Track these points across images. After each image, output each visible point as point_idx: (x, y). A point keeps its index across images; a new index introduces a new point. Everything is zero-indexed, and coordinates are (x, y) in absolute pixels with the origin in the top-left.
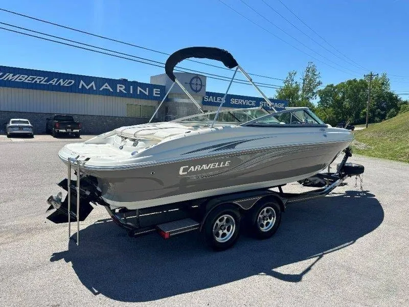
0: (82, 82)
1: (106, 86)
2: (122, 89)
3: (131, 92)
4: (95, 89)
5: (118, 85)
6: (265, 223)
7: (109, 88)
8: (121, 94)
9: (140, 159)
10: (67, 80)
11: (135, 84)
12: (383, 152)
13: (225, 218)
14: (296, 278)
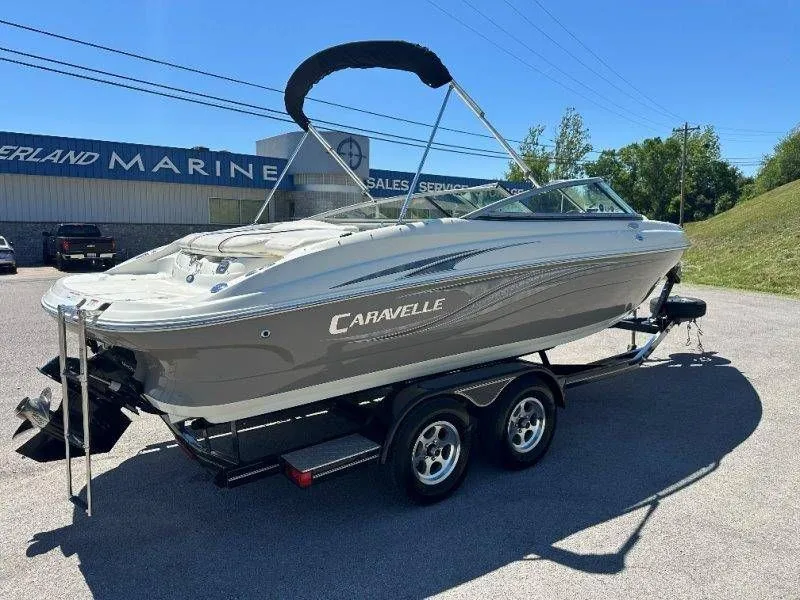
0: (115, 156)
1: (166, 163)
2: (198, 168)
3: (218, 174)
4: (142, 168)
5: (191, 161)
6: (522, 435)
7: (171, 165)
8: (196, 179)
9: (229, 302)
10: (82, 153)
11: (226, 157)
12: (721, 273)
13: (438, 428)
14: (611, 564)
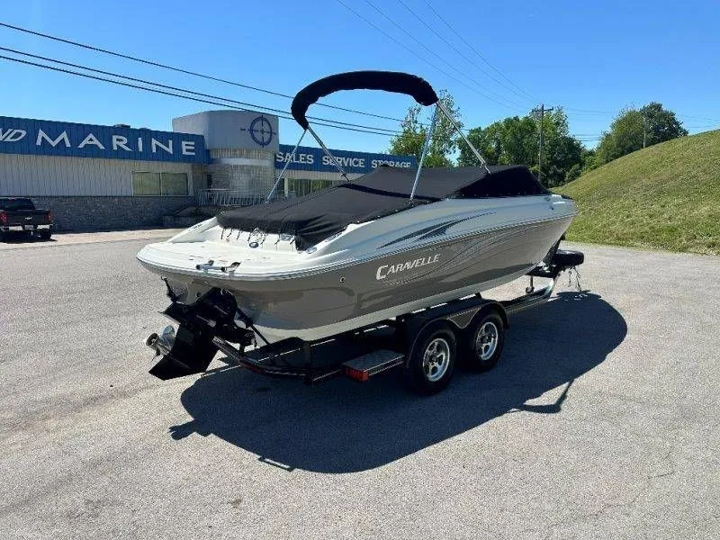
0: (41, 134)
1: (91, 140)
2: (121, 144)
3: (141, 149)
4: (68, 145)
5: (115, 138)
6: (483, 348)
7: (96, 142)
8: (120, 154)
10: (10, 130)
11: (147, 134)
13: (436, 344)
